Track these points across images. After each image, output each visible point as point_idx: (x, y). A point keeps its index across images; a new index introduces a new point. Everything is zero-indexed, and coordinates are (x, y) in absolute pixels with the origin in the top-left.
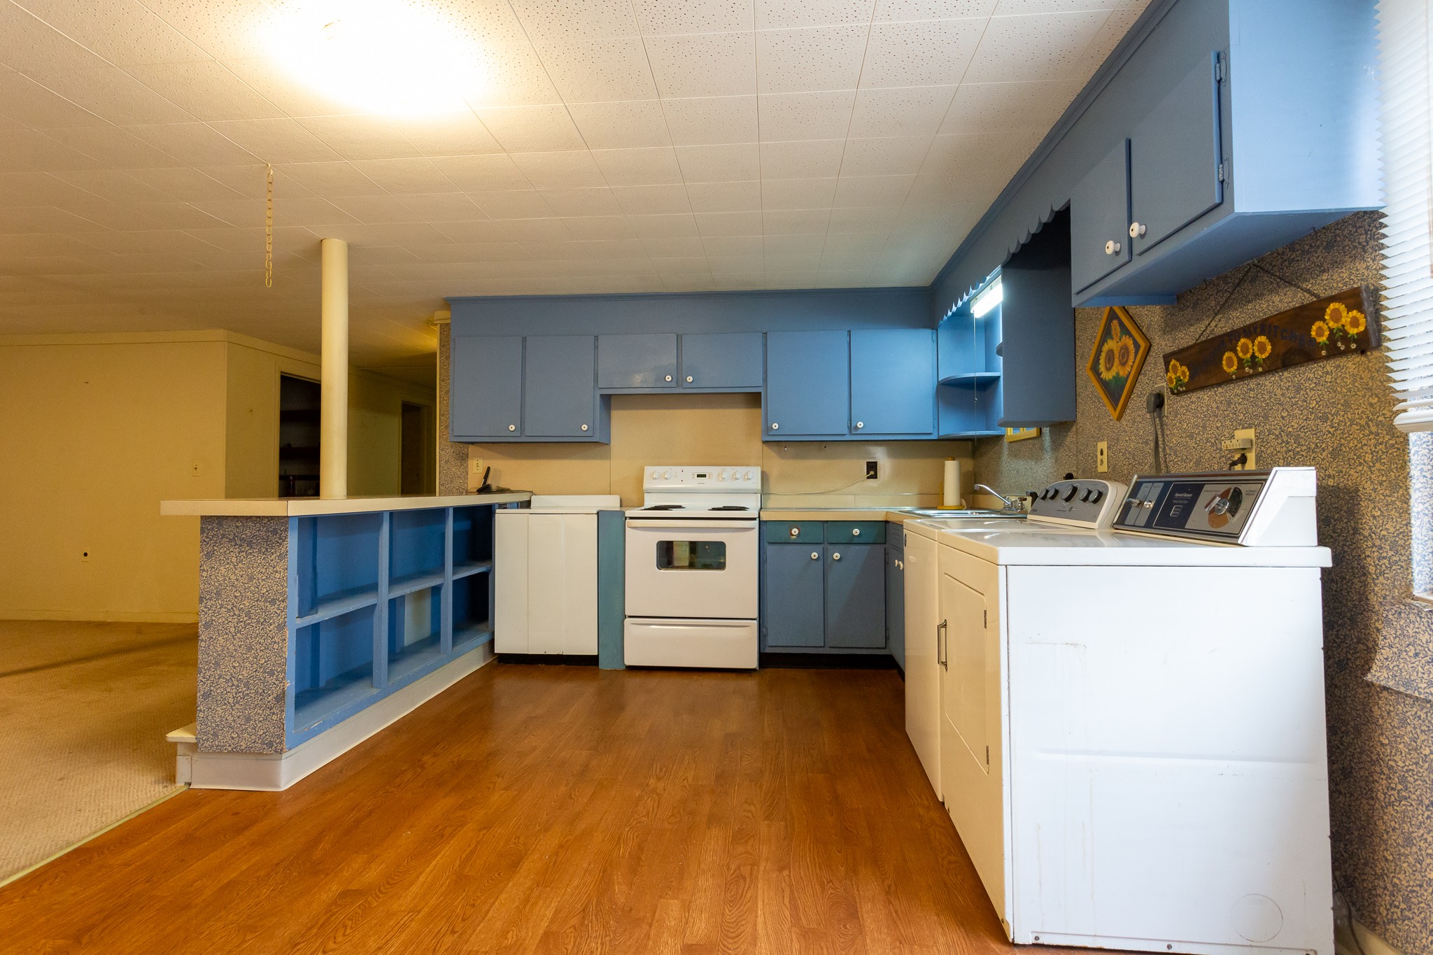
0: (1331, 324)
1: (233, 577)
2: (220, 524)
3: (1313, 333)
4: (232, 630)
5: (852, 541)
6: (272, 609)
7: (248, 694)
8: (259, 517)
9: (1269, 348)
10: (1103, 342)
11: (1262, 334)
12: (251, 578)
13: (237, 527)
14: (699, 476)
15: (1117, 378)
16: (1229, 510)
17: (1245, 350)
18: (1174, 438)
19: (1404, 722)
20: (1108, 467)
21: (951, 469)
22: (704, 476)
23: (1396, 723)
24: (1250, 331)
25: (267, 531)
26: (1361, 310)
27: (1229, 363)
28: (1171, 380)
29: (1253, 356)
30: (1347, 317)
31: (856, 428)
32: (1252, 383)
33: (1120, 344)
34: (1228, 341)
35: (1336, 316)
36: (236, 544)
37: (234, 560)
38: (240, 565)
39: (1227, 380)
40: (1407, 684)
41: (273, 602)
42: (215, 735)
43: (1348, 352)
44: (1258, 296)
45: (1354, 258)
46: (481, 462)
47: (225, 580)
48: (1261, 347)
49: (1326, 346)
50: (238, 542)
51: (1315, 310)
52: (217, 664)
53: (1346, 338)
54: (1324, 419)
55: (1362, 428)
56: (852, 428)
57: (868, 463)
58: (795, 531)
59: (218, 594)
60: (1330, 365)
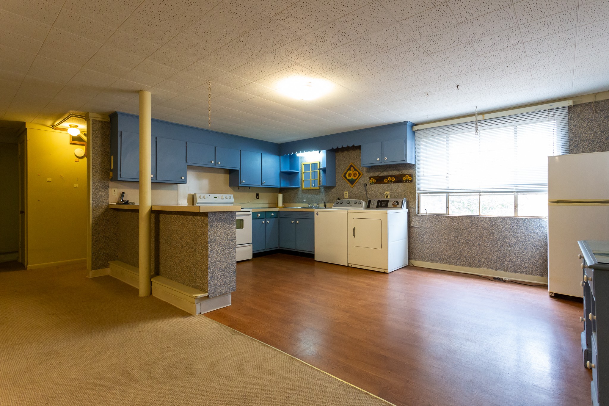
0: (406, 178)
1: (219, 233)
2: (215, 215)
3: (403, 179)
4: (219, 252)
5: (271, 217)
6: (232, 243)
7: (225, 274)
8: (227, 212)
9: (395, 179)
10: (348, 171)
11: (394, 177)
12: (225, 233)
13: (220, 215)
14: (215, 197)
15: (352, 179)
16: (397, 204)
17: (390, 179)
18: (369, 192)
19: (415, 231)
20: (348, 197)
21: (280, 196)
22: (217, 197)
23: (414, 231)
24: (391, 176)
25: (230, 216)
26: (411, 177)
27: (386, 180)
28: (371, 182)
29: (391, 180)
30: (409, 178)
31: (263, 183)
32: (389, 184)
33: (354, 172)
34: (387, 177)
35: (407, 177)
36: (220, 222)
37: (219, 227)
38: (221, 229)
39: (385, 183)
40: (416, 226)
41: (232, 240)
42: (214, 291)
43: (408, 182)
44: (390, 171)
45: (409, 169)
46: (116, 190)
47: (217, 235)
48: (393, 179)
49: (405, 181)
50: (221, 221)
51: (404, 175)
52: (215, 265)
53: (408, 180)
54: (403, 191)
55: (409, 193)
56: (262, 183)
57: (257, 194)
58: (259, 215)
59: (215, 240)
60: (404, 183)
